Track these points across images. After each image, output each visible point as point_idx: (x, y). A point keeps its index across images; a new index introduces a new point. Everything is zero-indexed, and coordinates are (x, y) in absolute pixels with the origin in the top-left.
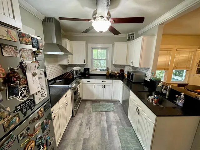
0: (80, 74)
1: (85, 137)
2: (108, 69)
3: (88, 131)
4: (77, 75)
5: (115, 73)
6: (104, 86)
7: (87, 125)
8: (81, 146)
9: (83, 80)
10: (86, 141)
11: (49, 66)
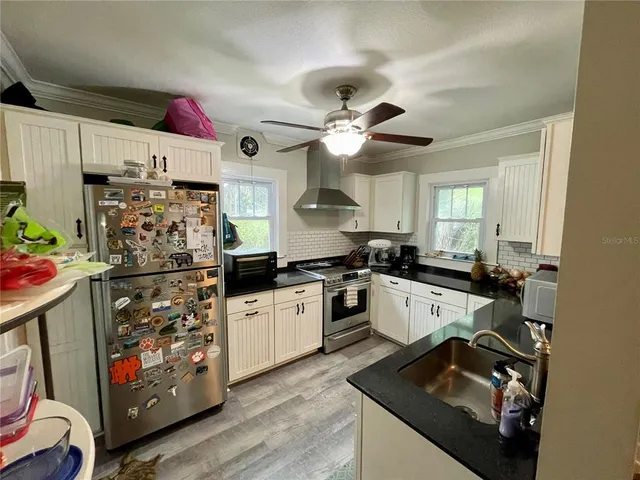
0: (386, 260)
1: (304, 395)
2: (479, 256)
3: (319, 391)
4: (377, 260)
5: (509, 277)
6: (435, 308)
7: (331, 381)
8: (284, 400)
9: (381, 275)
10: (299, 401)
11: (311, 232)
